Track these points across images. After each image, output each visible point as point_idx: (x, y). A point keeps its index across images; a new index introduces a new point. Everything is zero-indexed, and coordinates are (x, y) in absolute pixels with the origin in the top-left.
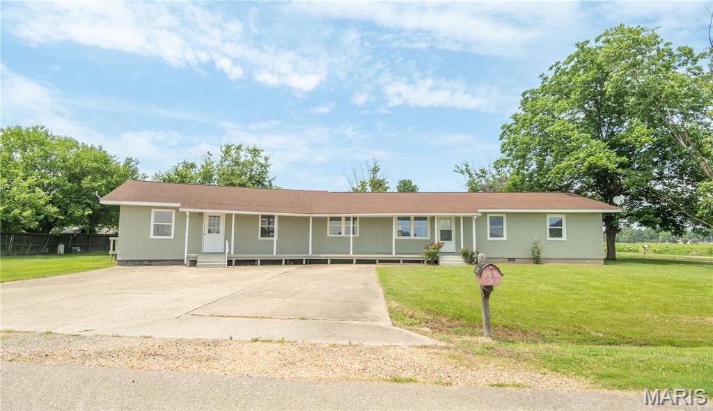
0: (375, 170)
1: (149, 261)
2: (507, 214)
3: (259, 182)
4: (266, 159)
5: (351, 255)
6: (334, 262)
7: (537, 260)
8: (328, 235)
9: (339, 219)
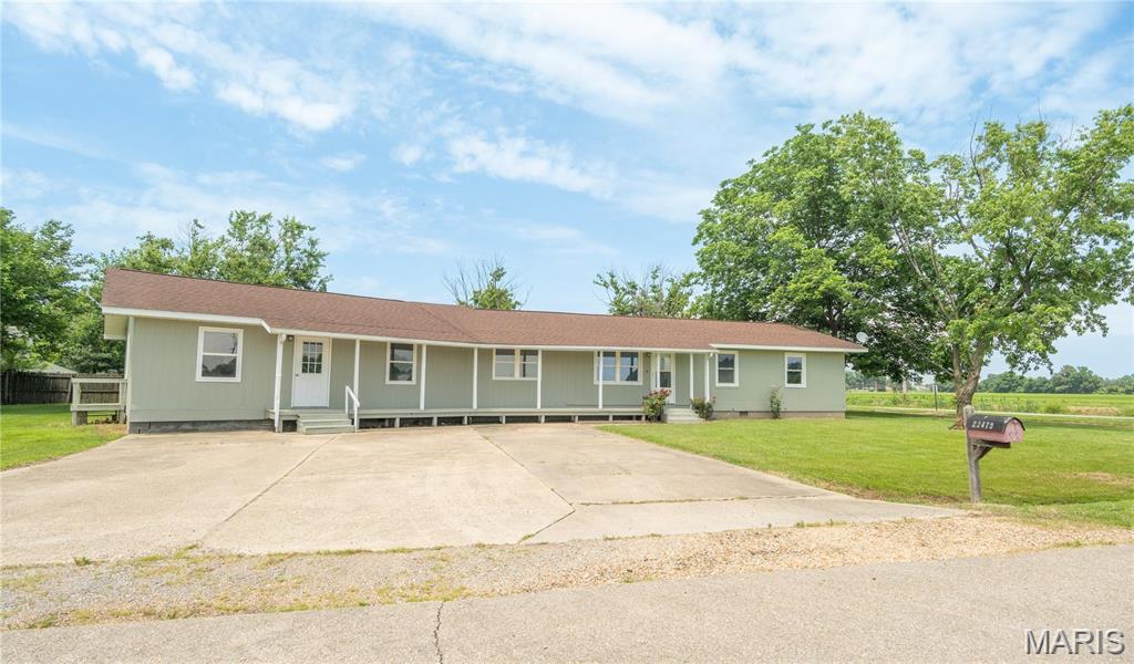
0: (498, 275)
1: (194, 423)
2: (740, 350)
3: (303, 283)
4: (313, 243)
5: (539, 409)
6: (511, 420)
7: (775, 414)
8: (494, 378)
9: (512, 352)
